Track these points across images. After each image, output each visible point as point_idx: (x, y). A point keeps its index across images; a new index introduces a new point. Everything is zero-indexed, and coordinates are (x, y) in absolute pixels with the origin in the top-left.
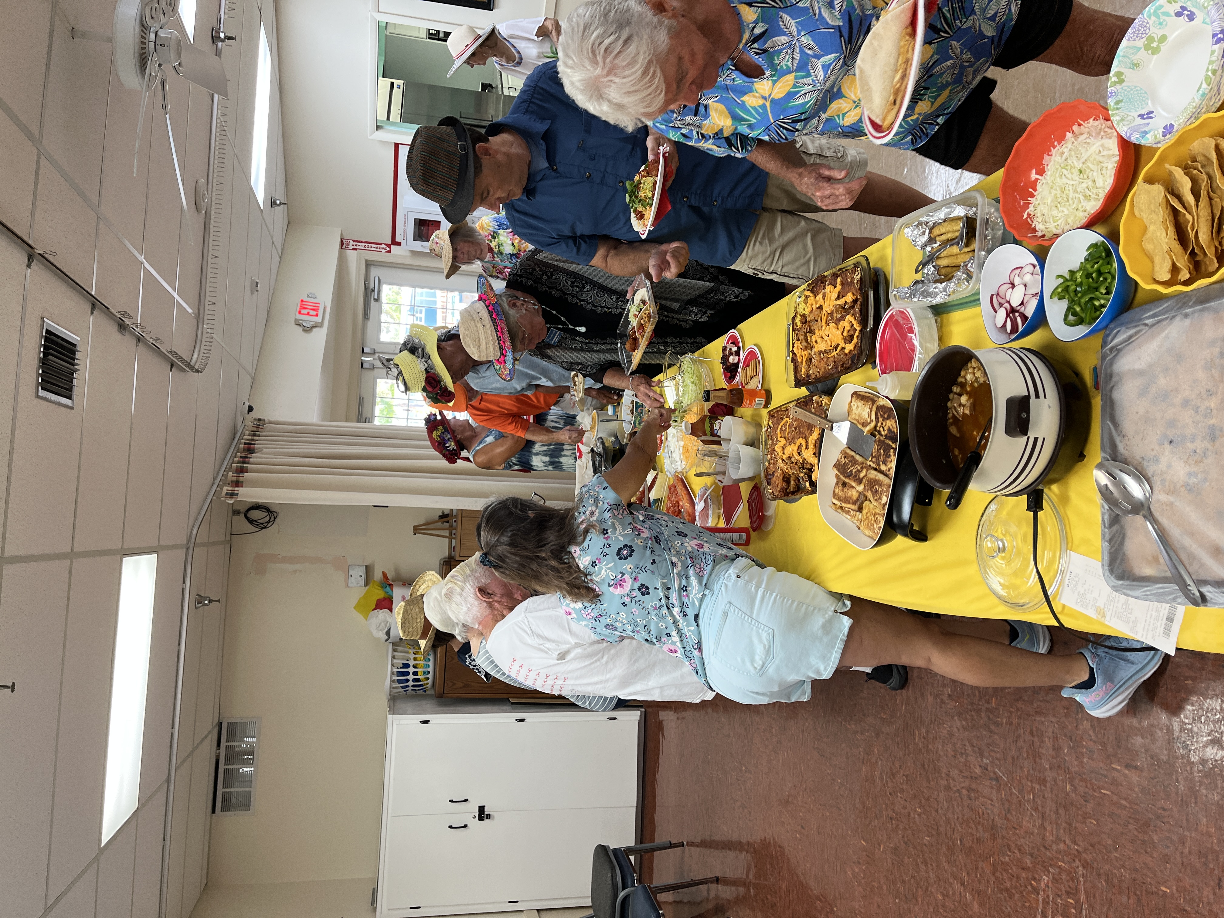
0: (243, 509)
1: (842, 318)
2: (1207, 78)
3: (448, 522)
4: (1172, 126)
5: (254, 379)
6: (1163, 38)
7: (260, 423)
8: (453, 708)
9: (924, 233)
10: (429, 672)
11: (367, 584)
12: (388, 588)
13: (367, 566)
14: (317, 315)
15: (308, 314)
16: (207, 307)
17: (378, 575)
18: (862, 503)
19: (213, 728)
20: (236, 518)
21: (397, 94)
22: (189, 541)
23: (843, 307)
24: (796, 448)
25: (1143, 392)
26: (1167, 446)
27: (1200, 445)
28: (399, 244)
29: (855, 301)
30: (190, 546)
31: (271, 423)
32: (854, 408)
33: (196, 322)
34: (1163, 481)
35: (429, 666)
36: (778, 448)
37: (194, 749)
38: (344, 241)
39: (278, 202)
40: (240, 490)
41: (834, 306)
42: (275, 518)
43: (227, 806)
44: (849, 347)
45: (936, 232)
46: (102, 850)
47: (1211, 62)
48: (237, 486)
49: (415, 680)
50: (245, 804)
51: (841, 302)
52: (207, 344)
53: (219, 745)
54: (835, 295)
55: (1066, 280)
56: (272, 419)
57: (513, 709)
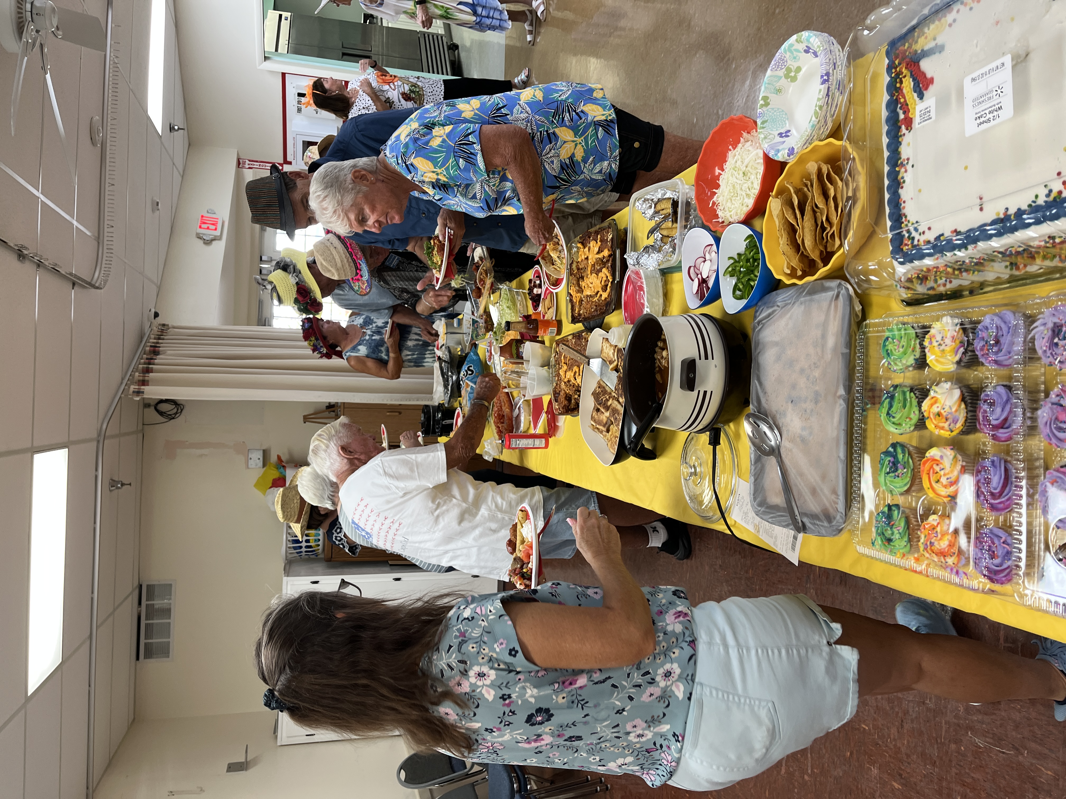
0: (153, 403)
1: (600, 270)
2: (816, 113)
3: (334, 411)
4: (793, 149)
5: (159, 288)
6: (799, 69)
7: (164, 328)
8: (340, 570)
9: (651, 207)
10: (319, 540)
11: (264, 465)
12: (282, 469)
13: (264, 452)
14: (216, 229)
15: (208, 228)
16: (106, 230)
17: (273, 459)
18: (609, 426)
19: (133, 590)
20: (146, 410)
21: (285, 25)
22: (99, 435)
23: (601, 260)
24: (572, 374)
25: (778, 358)
26: (790, 404)
27: (809, 405)
28: (290, 163)
29: (610, 256)
30: (101, 438)
31: (174, 327)
32: (604, 347)
33: (96, 243)
34: (788, 431)
35: (319, 535)
36: (562, 372)
37: (115, 610)
38: (241, 161)
39: (176, 128)
40: (146, 388)
41: (596, 259)
42: (182, 410)
43: (149, 655)
44: (605, 295)
45: (659, 207)
46: (28, 699)
47: (819, 99)
48: (143, 385)
49: (307, 547)
50: (164, 651)
51: (600, 256)
52: (108, 262)
53: (140, 603)
54: (596, 249)
55: (736, 262)
56: (175, 324)
57: (392, 569)
